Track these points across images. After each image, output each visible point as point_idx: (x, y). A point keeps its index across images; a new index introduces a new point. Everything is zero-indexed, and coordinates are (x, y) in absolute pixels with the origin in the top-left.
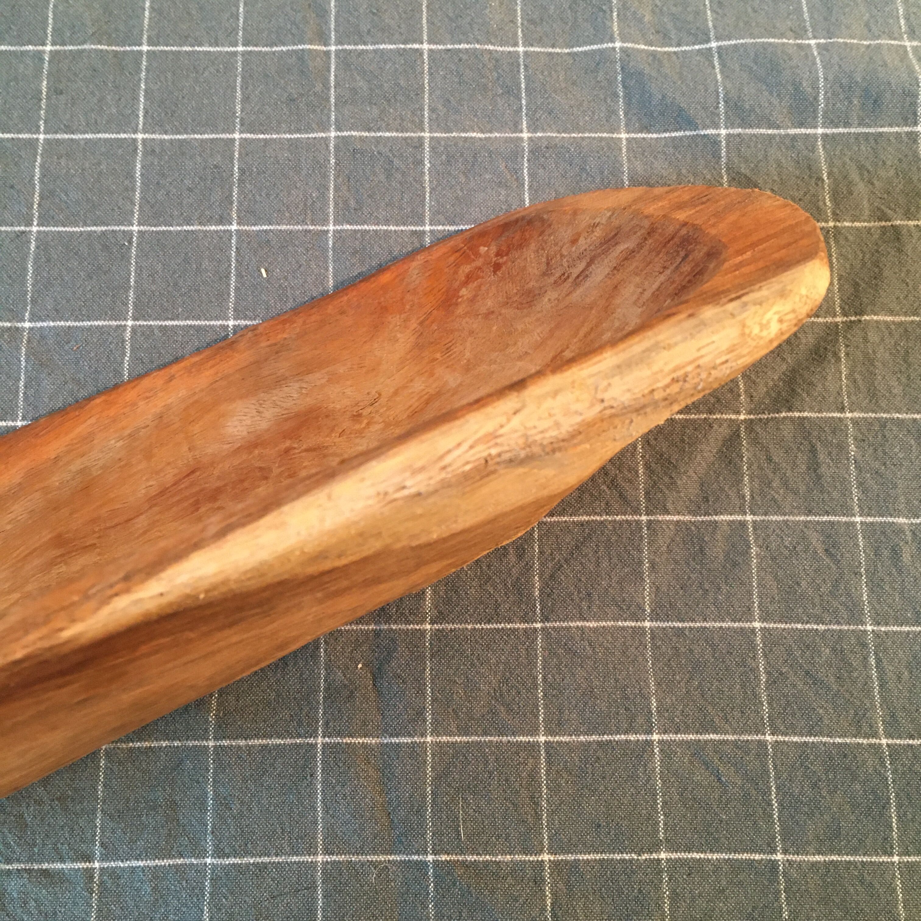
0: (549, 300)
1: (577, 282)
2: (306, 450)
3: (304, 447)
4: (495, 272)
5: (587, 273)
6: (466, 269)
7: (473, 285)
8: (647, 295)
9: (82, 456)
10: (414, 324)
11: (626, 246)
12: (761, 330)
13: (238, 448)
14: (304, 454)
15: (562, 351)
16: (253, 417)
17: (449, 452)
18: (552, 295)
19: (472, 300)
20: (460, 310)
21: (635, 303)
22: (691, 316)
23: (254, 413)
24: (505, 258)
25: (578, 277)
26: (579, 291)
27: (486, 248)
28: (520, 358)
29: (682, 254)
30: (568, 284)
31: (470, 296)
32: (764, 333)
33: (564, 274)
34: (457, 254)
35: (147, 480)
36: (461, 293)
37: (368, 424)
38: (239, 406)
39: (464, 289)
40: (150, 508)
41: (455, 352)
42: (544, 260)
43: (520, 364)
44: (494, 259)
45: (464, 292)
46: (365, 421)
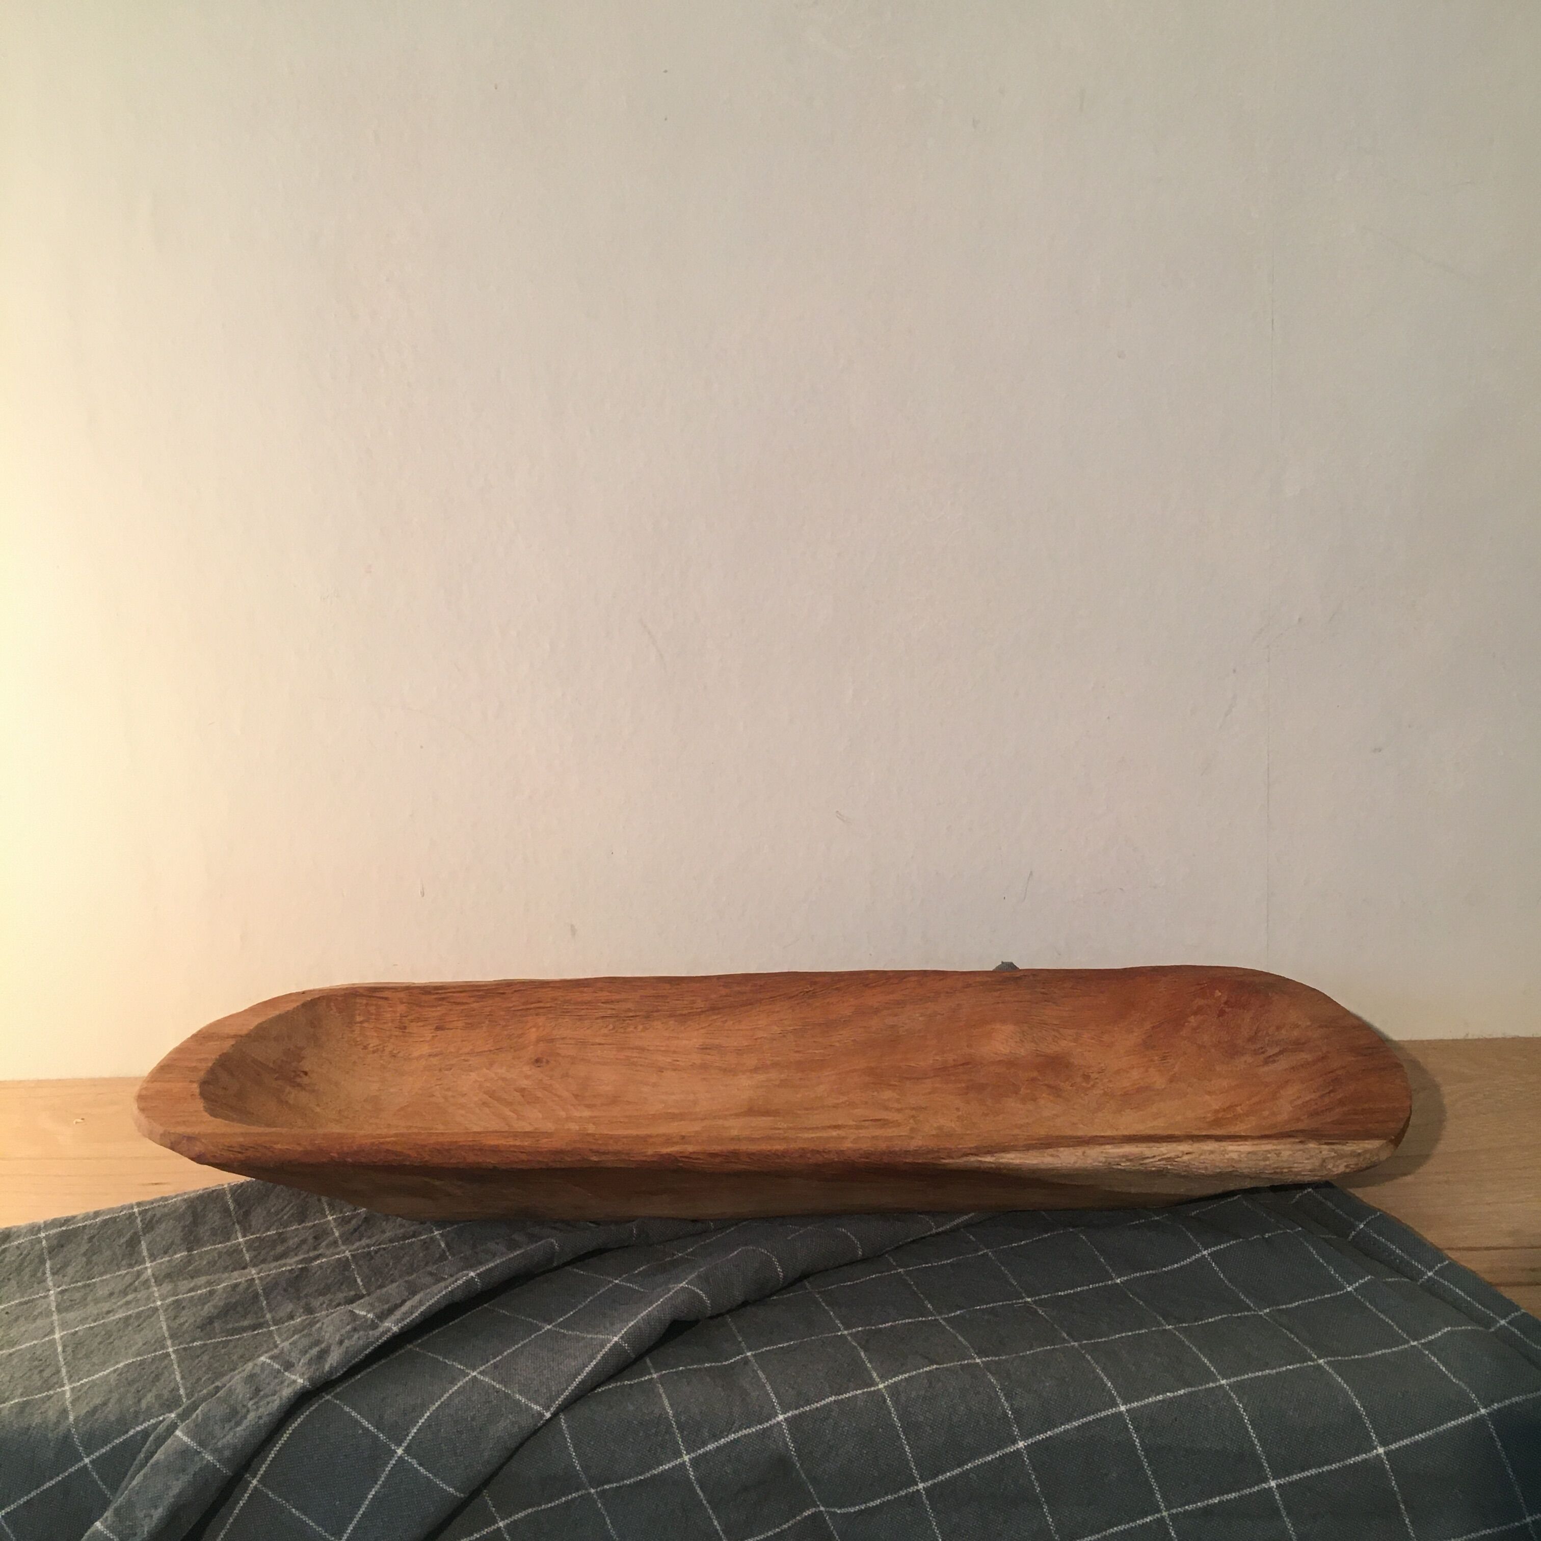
0: (1245, 1062)
1: (1266, 1062)
2: (1046, 1085)
3: (1046, 1082)
4: (1219, 1016)
5: (1277, 1059)
6: (1200, 1002)
7: (1200, 1018)
8: (1299, 1102)
9: (896, 1015)
10: (1148, 1026)
11: (1306, 1057)
12: (1333, 1167)
13: (1000, 1061)
14: (1045, 1088)
15: (1237, 1106)
16: (1016, 1042)
17: (1148, 1158)
18: (1249, 1059)
19: (1195, 1029)
20: (1184, 1033)
21: (1291, 1102)
22: (1301, 1142)
23: (1018, 1040)
24: (1230, 1009)
25: (1270, 1057)
26: (1266, 1069)
27: (1220, 994)
28: (1209, 1093)
29: (1331, 1088)
30: (1262, 1057)
31: (1195, 1025)
32: (1335, 1169)
33: (1262, 1048)
34: (1198, 987)
35: (936, 1054)
36: (1189, 1019)
37: (1093, 1086)
38: (1009, 1028)
39: (1192, 1017)
40: (935, 1076)
41: (1168, 1062)
42: (1255, 1028)
43: (1207, 1097)
44: (1222, 1005)
45: (1192, 1019)
46: (1092, 1083)
